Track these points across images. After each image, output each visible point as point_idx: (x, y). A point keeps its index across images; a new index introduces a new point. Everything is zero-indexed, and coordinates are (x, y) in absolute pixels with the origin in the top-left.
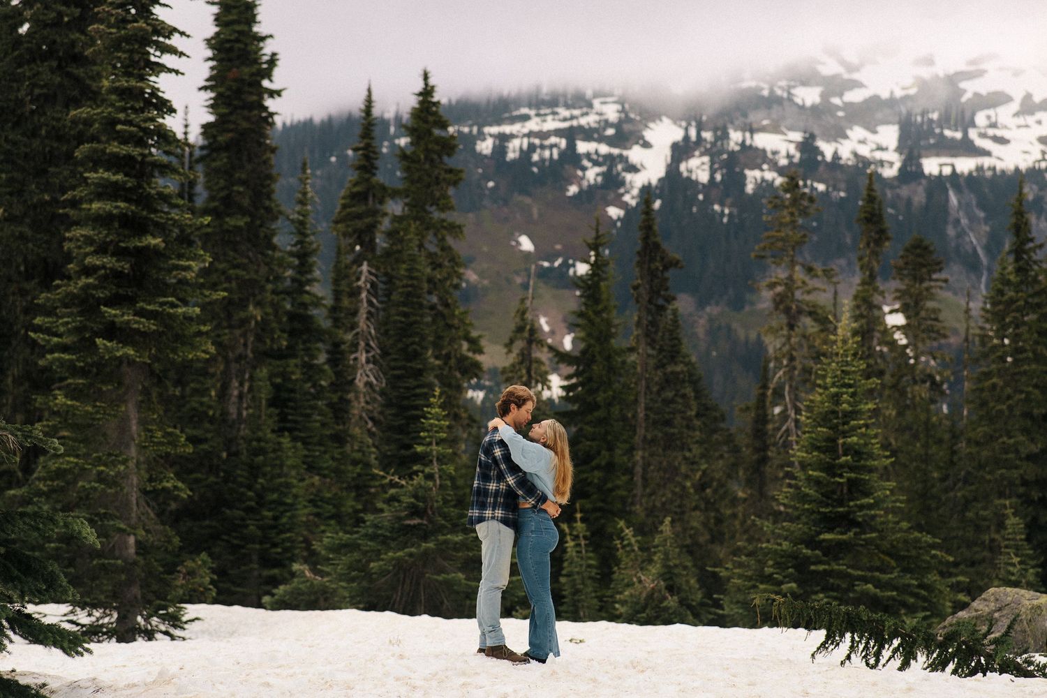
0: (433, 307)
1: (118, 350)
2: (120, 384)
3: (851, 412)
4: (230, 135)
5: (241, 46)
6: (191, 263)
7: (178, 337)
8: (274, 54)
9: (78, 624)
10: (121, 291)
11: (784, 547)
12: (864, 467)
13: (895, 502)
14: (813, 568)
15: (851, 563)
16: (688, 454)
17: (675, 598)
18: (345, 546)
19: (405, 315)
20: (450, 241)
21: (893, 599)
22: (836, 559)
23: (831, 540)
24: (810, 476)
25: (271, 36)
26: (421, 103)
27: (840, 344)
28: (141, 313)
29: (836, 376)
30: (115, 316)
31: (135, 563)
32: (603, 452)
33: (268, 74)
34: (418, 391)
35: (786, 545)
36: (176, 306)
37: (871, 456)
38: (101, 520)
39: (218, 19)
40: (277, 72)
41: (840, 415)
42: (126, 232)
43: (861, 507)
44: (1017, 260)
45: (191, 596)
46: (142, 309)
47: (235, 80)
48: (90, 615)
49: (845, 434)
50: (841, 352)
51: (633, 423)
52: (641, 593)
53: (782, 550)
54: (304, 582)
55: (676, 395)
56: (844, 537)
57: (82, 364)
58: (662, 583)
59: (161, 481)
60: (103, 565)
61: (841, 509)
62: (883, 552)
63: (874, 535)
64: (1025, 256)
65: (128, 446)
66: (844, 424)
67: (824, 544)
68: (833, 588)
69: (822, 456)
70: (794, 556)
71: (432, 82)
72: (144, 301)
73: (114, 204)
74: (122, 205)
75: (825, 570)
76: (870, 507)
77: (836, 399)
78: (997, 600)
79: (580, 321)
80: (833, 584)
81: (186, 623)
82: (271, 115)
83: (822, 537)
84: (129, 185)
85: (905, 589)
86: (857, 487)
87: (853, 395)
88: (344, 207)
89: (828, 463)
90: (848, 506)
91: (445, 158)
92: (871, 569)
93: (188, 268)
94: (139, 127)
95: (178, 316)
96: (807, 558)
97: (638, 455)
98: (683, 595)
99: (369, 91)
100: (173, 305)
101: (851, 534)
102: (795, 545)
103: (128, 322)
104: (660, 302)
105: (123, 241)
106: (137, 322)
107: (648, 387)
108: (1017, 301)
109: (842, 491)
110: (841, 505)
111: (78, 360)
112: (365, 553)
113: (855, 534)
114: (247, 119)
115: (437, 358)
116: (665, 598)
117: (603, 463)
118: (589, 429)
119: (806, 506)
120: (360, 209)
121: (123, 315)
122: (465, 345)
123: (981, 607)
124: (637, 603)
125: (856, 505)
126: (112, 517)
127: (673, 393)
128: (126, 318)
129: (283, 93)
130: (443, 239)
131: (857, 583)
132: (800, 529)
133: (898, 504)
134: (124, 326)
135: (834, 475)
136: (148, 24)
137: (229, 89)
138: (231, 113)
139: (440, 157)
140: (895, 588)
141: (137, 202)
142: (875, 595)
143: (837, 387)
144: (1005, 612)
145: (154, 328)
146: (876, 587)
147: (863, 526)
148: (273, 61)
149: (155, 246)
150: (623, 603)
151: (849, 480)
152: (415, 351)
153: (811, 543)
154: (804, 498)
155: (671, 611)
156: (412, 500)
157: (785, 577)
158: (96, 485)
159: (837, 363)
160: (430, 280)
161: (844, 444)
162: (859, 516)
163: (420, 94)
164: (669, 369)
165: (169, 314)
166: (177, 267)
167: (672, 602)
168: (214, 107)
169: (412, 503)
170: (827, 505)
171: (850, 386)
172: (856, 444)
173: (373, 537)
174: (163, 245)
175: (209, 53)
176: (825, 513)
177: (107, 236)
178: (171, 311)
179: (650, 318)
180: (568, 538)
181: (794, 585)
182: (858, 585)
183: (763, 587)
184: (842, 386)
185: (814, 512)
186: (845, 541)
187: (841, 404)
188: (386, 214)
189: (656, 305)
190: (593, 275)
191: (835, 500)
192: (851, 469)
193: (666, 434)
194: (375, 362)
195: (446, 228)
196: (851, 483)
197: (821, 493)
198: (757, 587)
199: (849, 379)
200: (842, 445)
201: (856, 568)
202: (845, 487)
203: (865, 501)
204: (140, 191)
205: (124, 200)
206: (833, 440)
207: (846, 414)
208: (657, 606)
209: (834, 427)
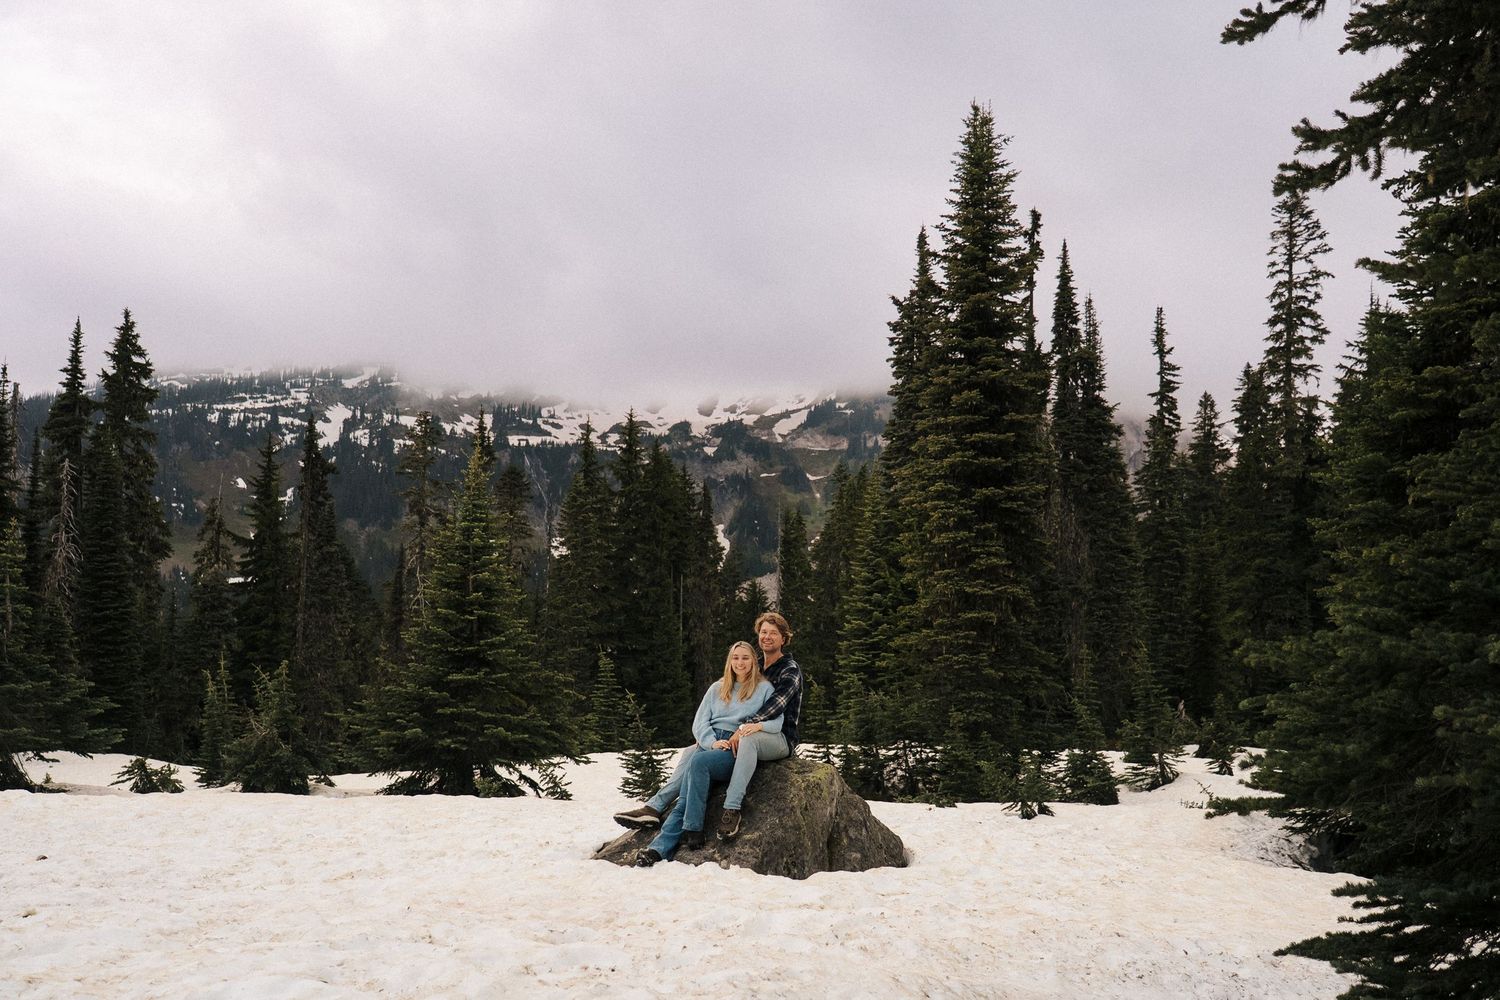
0: (129, 498)
3: (484, 547)
11: (409, 689)
12: (495, 604)
13: (526, 640)
14: (440, 711)
15: (481, 705)
16: (339, 616)
17: (290, 746)
19: (102, 502)
20: (144, 444)
21: (523, 741)
22: (465, 700)
23: (459, 681)
24: (439, 613)
26: (122, 335)
29: (467, 511)
32: (270, 615)
34: (111, 564)
35: (411, 687)
37: (502, 593)
41: (471, 551)
43: (492, 646)
49: (475, 570)
51: (297, 591)
52: (251, 743)
53: (407, 693)
55: (331, 570)
56: (474, 677)
58: (275, 731)
61: (471, 648)
62: (514, 693)
63: (505, 675)
64: (591, 475)
66: (475, 560)
67: (451, 685)
68: (460, 732)
69: (452, 593)
70: (420, 698)
71: (131, 319)
75: (452, 713)
76: (502, 645)
77: (467, 533)
79: (252, 512)
80: (460, 728)
83: (450, 677)
85: (534, 731)
86: (487, 625)
87: (485, 529)
88: (53, 415)
89: (457, 600)
90: (479, 645)
91: (145, 383)
92: (501, 711)
96: (434, 700)
99: (78, 324)
101: (481, 674)
102: (421, 687)
104: (321, 499)
107: (309, 564)
109: (472, 628)
110: (471, 644)
113: (486, 674)
115: (132, 539)
116: (275, 748)
117: (270, 622)
118: (259, 596)
119: (434, 646)
120: (66, 418)
122: (157, 529)
124: (246, 753)
125: (486, 644)
127: (328, 568)
130: (139, 444)
131: (487, 726)
132: (427, 670)
133: (529, 642)
135: (465, 613)
139: (138, 379)
140: (526, 730)
142: (506, 737)
143: (468, 521)
146: (507, 730)
147: (493, 666)
150: (230, 753)
151: (479, 617)
152: (109, 531)
153: (438, 684)
154: (431, 637)
157: (408, 721)
159: (469, 497)
160: (127, 477)
161: (475, 580)
162: (490, 655)
163: (122, 328)
164: (325, 549)
167: (285, 750)
170: (456, 644)
171: (481, 520)
172: (488, 580)
176: (453, 653)
179: (312, 511)
180: (210, 683)
181: (419, 730)
182: (488, 729)
183: (384, 733)
184: (474, 520)
185: (442, 652)
186: (474, 682)
187: (472, 540)
188: (90, 423)
189: (317, 502)
190: (266, 476)
191: (465, 639)
192: (482, 606)
193: (321, 600)
194: (74, 541)
195: (141, 435)
196: (482, 620)
197: (450, 632)
198: (379, 733)
199: (481, 513)
200: (473, 581)
201: (486, 710)
202: (475, 625)
203: (497, 639)
206: (463, 576)
207: (477, 549)
208: (268, 757)
209: (464, 563)
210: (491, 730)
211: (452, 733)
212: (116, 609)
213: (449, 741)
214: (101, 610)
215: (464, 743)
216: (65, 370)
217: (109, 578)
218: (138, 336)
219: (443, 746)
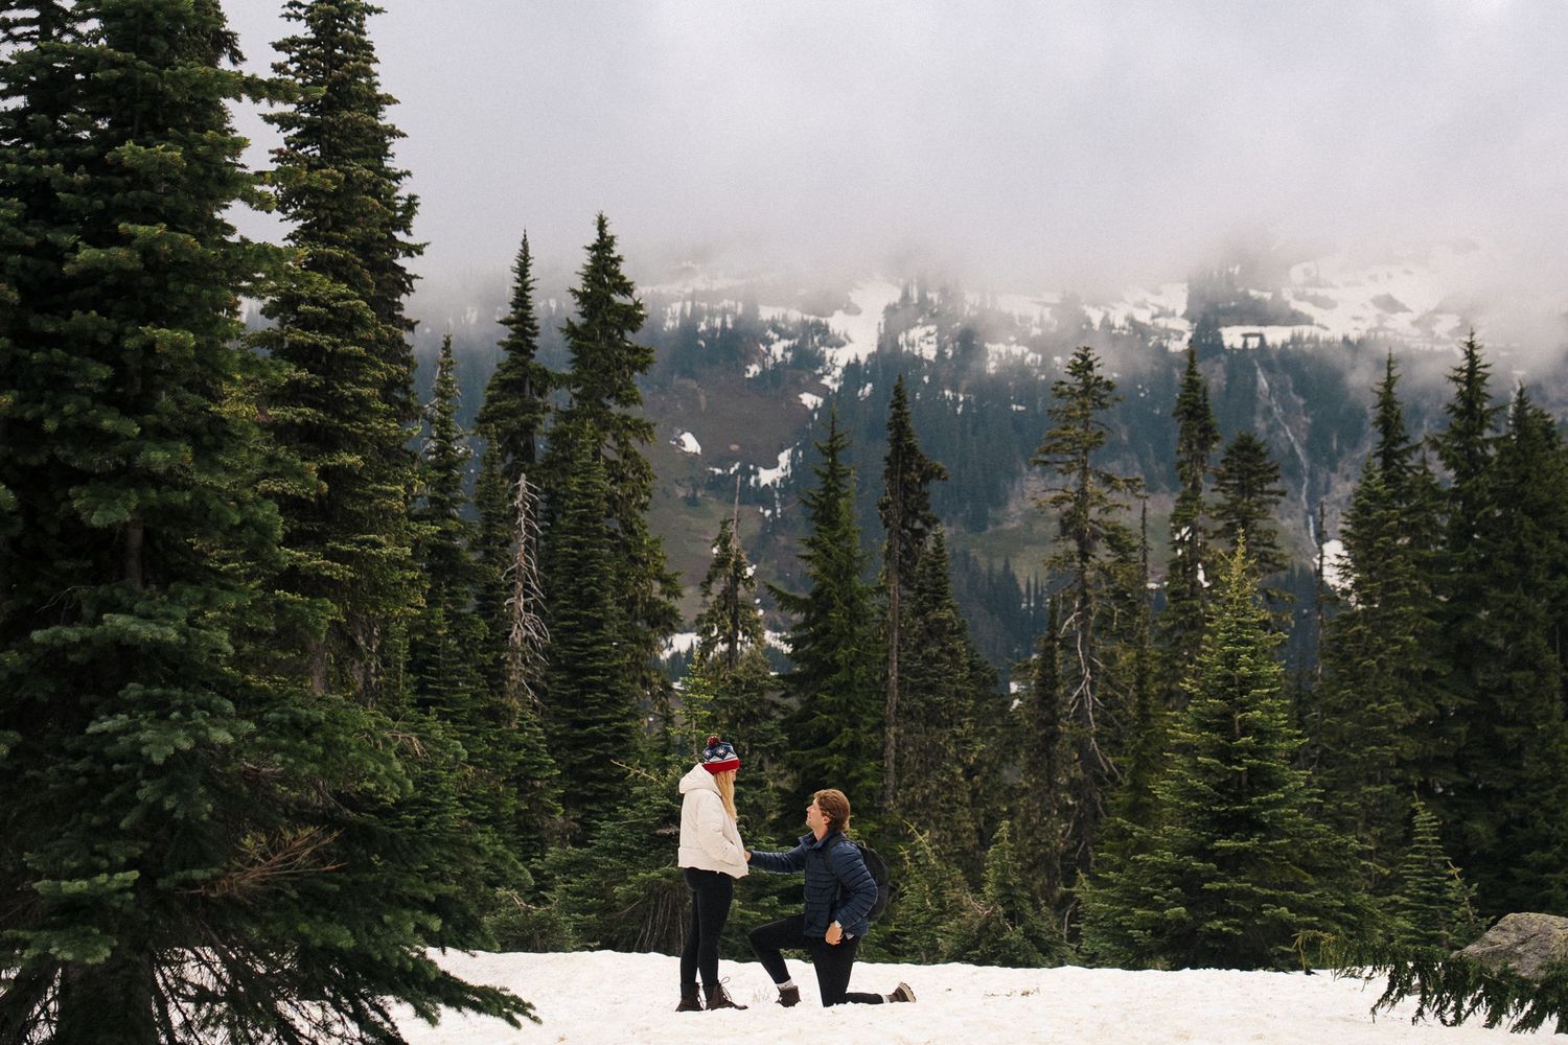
0: (612, 536)
2: (304, 650)
3: (1251, 678)
6: (398, 488)
7: (376, 588)
8: (412, 198)
10: (304, 526)
11: (1167, 859)
12: (1269, 750)
13: (1311, 796)
14: (1206, 886)
15: (1256, 879)
16: (958, 731)
17: (1020, 928)
18: (576, 863)
19: (577, 545)
20: (635, 444)
21: (1311, 925)
22: (1236, 873)
23: (1229, 848)
24: (1198, 763)
25: (408, 173)
26: (594, 259)
27: (1234, 587)
28: (333, 555)
29: (1230, 630)
30: (299, 559)
32: (845, 729)
33: (404, 224)
34: (597, 648)
35: (1168, 856)
36: (379, 546)
37: (1275, 734)
40: (416, 222)
41: (1237, 681)
42: (312, 448)
43: (1268, 804)
44: (1386, 465)
46: (334, 550)
49: (1242, 707)
50: (1237, 597)
51: (883, 688)
52: (972, 923)
53: (1161, 863)
54: (513, 913)
55: (942, 651)
56: (1246, 844)
58: (1001, 909)
61: (1240, 808)
62: (1295, 864)
63: (1285, 841)
64: (1397, 462)
66: (1242, 694)
67: (1217, 854)
68: (1236, 913)
69: (1214, 736)
70: (1180, 871)
71: (609, 231)
72: (335, 539)
73: (297, 410)
74: (308, 411)
75: (1222, 889)
76: (1278, 803)
77: (1231, 660)
78: (1519, 929)
79: (810, 552)
80: (1233, 908)
82: (410, 278)
83: (1217, 844)
84: (315, 384)
85: (1324, 913)
86: (1262, 779)
87: (1253, 654)
88: (491, 400)
89: (1221, 745)
90: (1250, 803)
91: (628, 334)
92: (1282, 887)
93: (394, 494)
94: (327, 306)
95: (381, 559)
96: (1196, 872)
97: (891, 732)
98: (1027, 924)
99: (525, 243)
100: (376, 545)
101: (1255, 840)
102: (1182, 855)
103: (318, 566)
104: (918, 525)
106: (328, 568)
107: (902, 640)
108: (1388, 520)
109: (1241, 782)
110: (1240, 801)
112: (604, 874)
113: (1261, 840)
115: (619, 603)
116: (1005, 929)
117: (845, 744)
119: (1194, 804)
120: (513, 402)
121: (310, 558)
122: (657, 586)
123: (1497, 939)
124: (967, 936)
125: (1260, 802)
127: (938, 648)
128: (314, 562)
129: (425, 250)
130: (626, 443)
131: (1265, 905)
132: (1187, 834)
133: (1315, 800)
134: (309, 573)
135: (1228, 761)
136: (339, 171)
139: (621, 333)
140: (1313, 912)
141: (325, 408)
142: (1289, 921)
143: (1232, 644)
144: (1530, 945)
145: (351, 575)
146: (1291, 911)
147: (1271, 831)
148: (411, 205)
149: (351, 465)
150: (948, 936)
151: (1250, 767)
152: (592, 593)
153: (1202, 853)
154: (1193, 794)
155: (1013, 947)
156: (668, 801)
157: (1168, 899)
159: (1232, 612)
160: (610, 498)
161: (1243, 720)
162: (1266, 816)
163: (594, 248)
164: (932, 616)
165: (370, 555)
166: (379, 494)
169: (667, 805)
170: (1220, 802)
171: (1248, 643)
172: (1258, 719)
173: (615, 852)
174: (361, 464)
176: (1218, 813)
178: (373, 552)
179: (904, 547)
181: (1183, 909)
182: (1267, 909)
183: (1139, 912)
184: (1239, 643)
185: (1203, 811)
186: (1246, 849)
187: (1239, 668)
188: (548, 410)
189: (911, 530)
190: (828, 489)
191: (1232, 795)
192: (1253, 753)
193: (928, 704)
194: (538, 610)
195: (630, 427)
196: (1253, 772)
197: (1213, 786)
198: (1132, 913)
199: (1247, 633)
200: (1240, 721)
201: (1263, 886)
202: (1244, 778)
203: (1273, 796)
204: (330, 392)
205: (310, 404)
206: (1227, 715)
207: (1244, 680)
208: (994, 940)
209: (1228, 698)
210: (1270, 911)
211: (1222, 915)
212: (607, 723)
213: (1220, 923)
214: (583, 725)
215: (1237, 926)
216: (506, 322)
217: (594, 671)
218: (619, 259)
219: (1210, 929)
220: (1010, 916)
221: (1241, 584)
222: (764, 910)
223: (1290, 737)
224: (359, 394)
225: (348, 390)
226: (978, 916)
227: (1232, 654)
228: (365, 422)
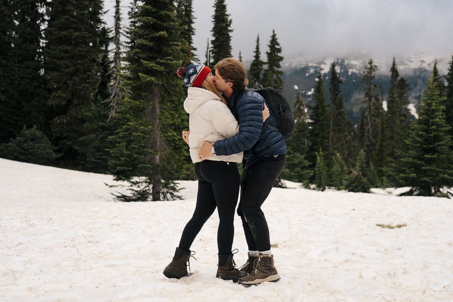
1: (148, 78)
2: (150, 93)
3: (435, 110)
4: (218, 43)
5: (221, 17)
6: (179, 43)
8: (231, 20)
9: (134, 191)
10: (151, 55)
12: (439, 130)
14: (422, 168)
15: (436, 166)
16: (344, 134)
17: (366, 179)
20: (279, 76)
21: (452, 180)
22: (430, 164)
23: (428, 157)
24: (419, 133)
26: (272, 39)
29: (429, 97)
30: (147, 64)
31: (158, 166)
32: (321, 133)
33: (229, 25)
35: (410, 159)
36: (173, 60)
37: (441, 126)
38: (142, 148)
39: (216, 11)
40: (232, 25)
41: (430, 111)
42: (153, 31)
43: (439, 145)
45: (188, 177)
46: (159, 62)
47: (220, 27)
48: (139, 187)
49: (432, 118)
50: (432, 87)
51: (329, 125)
52: (352, 177)
53: (408, 161)
56: (433, 156)
57: (135, 85)
58: (360, 173)
59: (167, 133)
60: (143, 166)
61: (431, 146)
62: (447, 162)
63: (444, 156)
65: (155, 119)
66: (432, 114)
67: (425, 159)
68: (429, 176)
69: (424, 126)
70: (414, 164)
71: (275, 33)
72: (160, 59)
73: (147, 18)
74: (150, 18)
75: (427, 169)
76: (443, 145)
77: (429, 105)
79: (315, 98)
80: (430, 174)
81: (179, 190)
82: (230, 37)
83: (425, 156)
84: (153, 10)
86: (437, 138)
87: (436, 103)
88: (251, 67)
89: (426, 129)
90: (434, 145)
91: (279, 54)
92: (445, 168)
93: (178, 45)
95: (174, 65)
96: (418, 164)
97: (331, 134)
98: (368, 177)
99: (258, 36)
100: (171, 60)
101: (436, 155)
102: (414, 159)
103: (152, 66)
105: (151, 34)
106: (157, 67)
107: (333, 116)
110: (431, 144)
111: (133, 83)
113: (438, 155)
114: (224, 38)
116: (361, 179)
117: (321, 136)
119: (417, 145)
120: (255, 68)
121: (150, 63)
124: (351, 180)
125: (437, 145)
126: (148, 148)
127: (341, 117)
128: (151, 64)
129: (233, 31)
132: (415, 153)
134: (151, 68)
135: (429, 133)
137: (218, 30)
138: (219, 37)
139: (277, 53)
142: (448, 178)
145: (163, 69)
146: (448, 175)
147: (440, 153)
148: (231, 22)
149: (164, 35)
150: (346, 180)
153: (419, 158)
154: (416, 142)
155: (364, 183)
157: (410, 171)
158: (140, 134)
159: (430, 91)
162: (439, 148)
163: (272, 36)
165: (169, 63)
166: (173, 45)
167: (365, 180)
168: (214, 35)
170: (425, 144)
171: (434, 100)
172: (438, 121)
174: (167, 35)
175: (214, 20)
176: (425, 148)
177: (144, 31)
178: (170, 62)
179: (334, 97)
180: (318, 156)
181: (415, 175)
183: (402, 175)
184: (431, 100)
185: (420, 147)
186: (433, 158)
187: (432, 107)
188: (263, 69)
189: (336, 93)
191: (428, 143)
192: (435, 131)
193: (338, 128)
195: (279, 73)
196: (435, 136)
197: (423, 140)
198: (399, 175)
199: (434, 97)
200: (432, 122)
201: (438, 168)
202: (432, 138)
203: (441, 143)
204: (158, 13)
205: (151, 16)
206: (427, 120)
207: (433, 111)
208: (359, 181)
209: (428, 115)
210: (441, 175)
211: (426, 176)
213: (426, 179)
215: (431, 180)
216: (255, 52)
218: (277, 39)
219: (423, 180)
220: (363, 175)
221: (433, 83)
222: (295, 172)
223: (446, 127)
224: (167, 13)
225: (163, 13)
226: (354, 175)
227: (429, 103)
228: (169, 23)
